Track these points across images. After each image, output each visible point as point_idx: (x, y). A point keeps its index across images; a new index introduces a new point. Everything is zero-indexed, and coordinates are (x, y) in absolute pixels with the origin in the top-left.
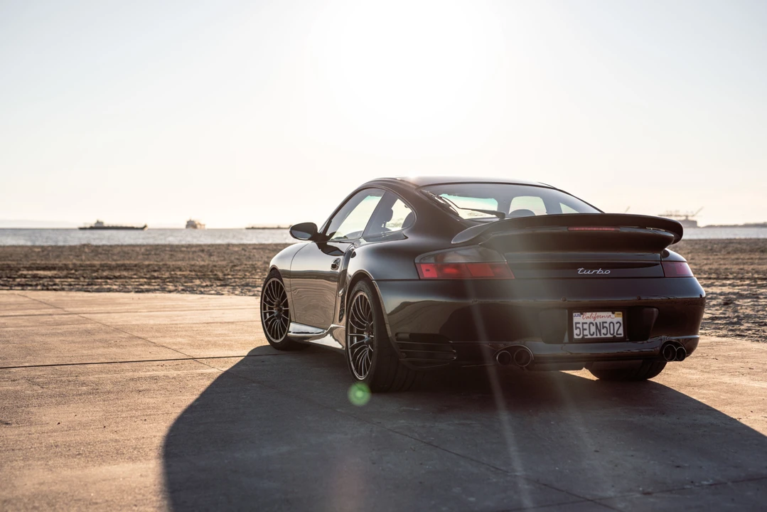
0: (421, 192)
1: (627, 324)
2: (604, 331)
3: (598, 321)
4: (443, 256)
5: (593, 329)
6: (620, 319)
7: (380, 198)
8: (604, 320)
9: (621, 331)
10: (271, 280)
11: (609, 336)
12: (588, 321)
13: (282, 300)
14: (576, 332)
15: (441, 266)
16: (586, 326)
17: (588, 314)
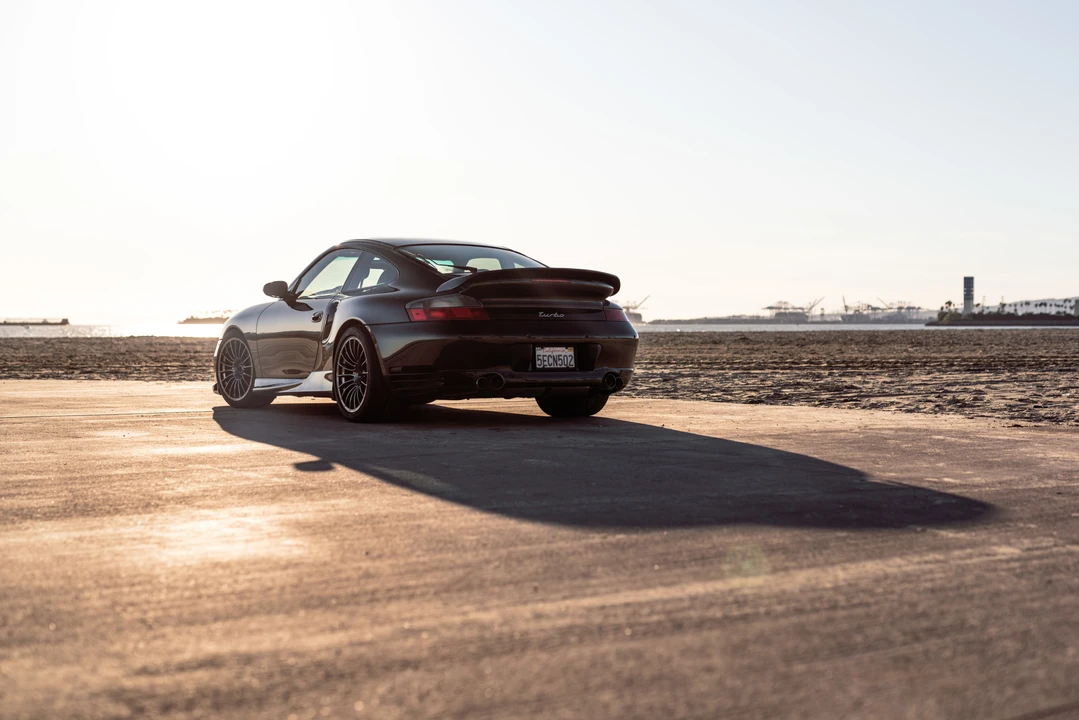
0: (399, 252)
1: (578, 357)
2: (559, 362)
3: (555, 354)
4: (430, 303)
5: (551, 360)
6: (572, 353)
7: (356, 259)
8: (560, 353)
9: (573, 362)
10: (230, 340)
11: (563, 366)
12: (547, 354)
13: (244, 358)
14: (538, 362)
15: (428, 310)
16: (545, 358)
17: (547, 349)
